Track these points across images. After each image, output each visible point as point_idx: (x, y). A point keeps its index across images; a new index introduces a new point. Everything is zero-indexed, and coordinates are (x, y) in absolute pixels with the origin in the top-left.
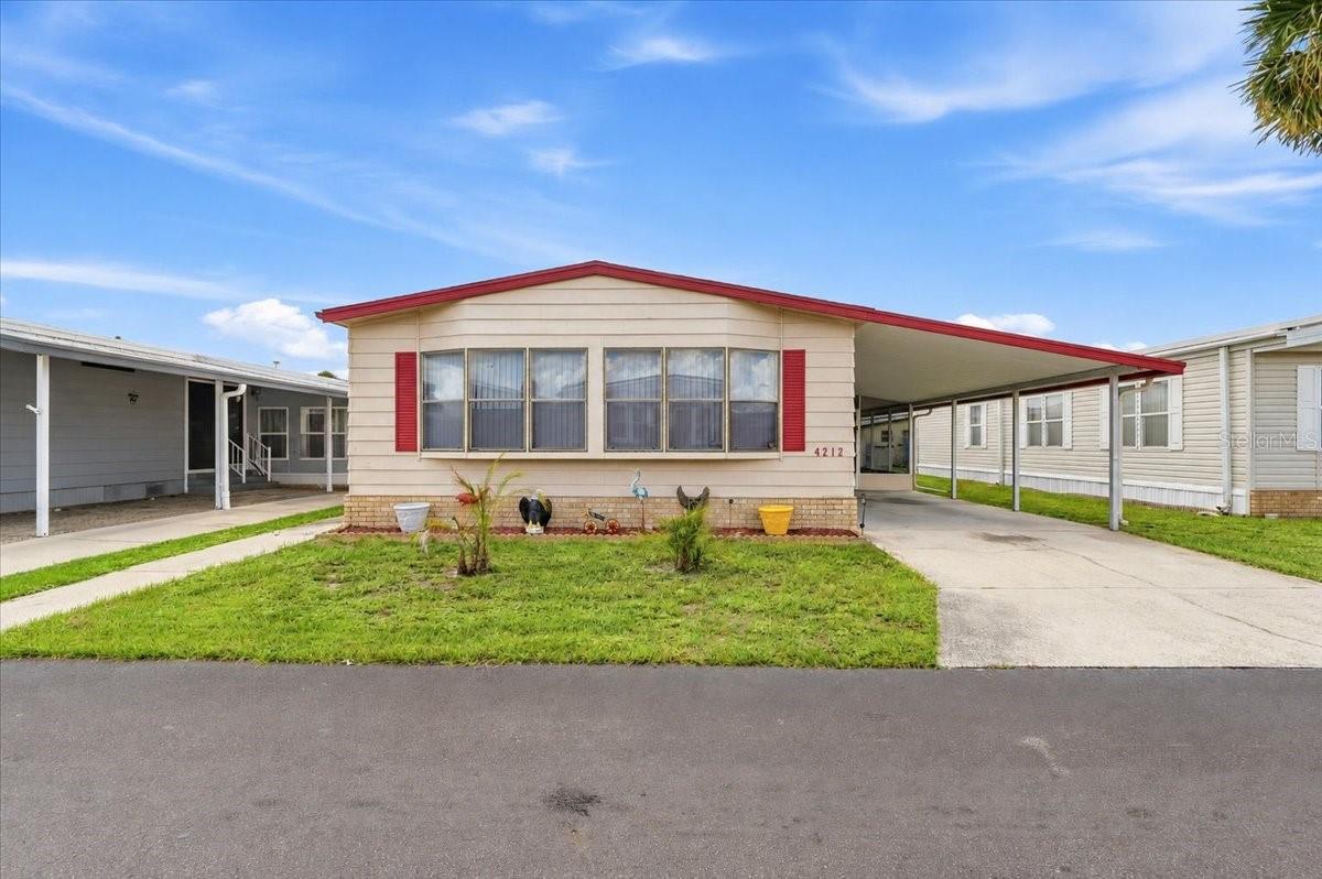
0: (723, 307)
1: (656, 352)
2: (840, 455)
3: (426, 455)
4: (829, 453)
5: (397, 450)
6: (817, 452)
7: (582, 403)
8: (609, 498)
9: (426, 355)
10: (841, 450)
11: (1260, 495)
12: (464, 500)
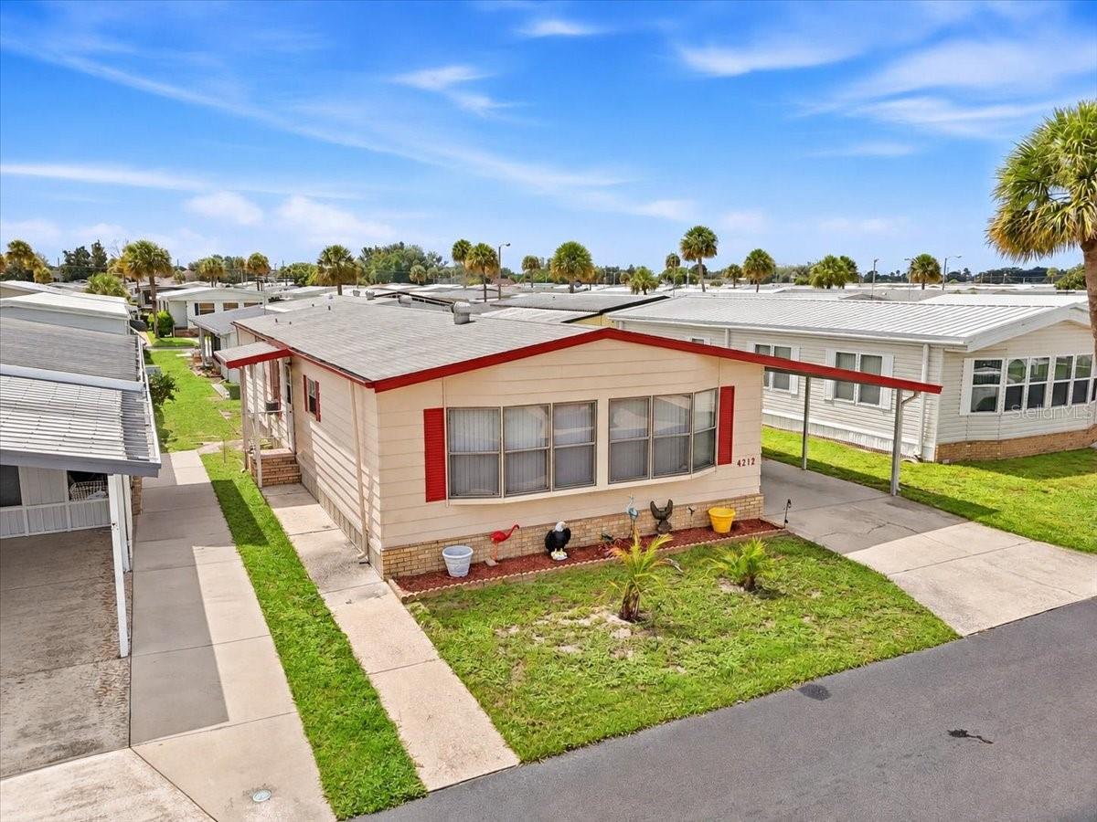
1: (644, 399)
2: (753, 464)
3: (454, 502)
4: (746, 463)
5: (427, 500)
6: (739, 464)
7: (593, 446)
8: (603, 517)
9: (451, 410)
10: (753, 459)
11: (941, 446)
12: (499, 537)
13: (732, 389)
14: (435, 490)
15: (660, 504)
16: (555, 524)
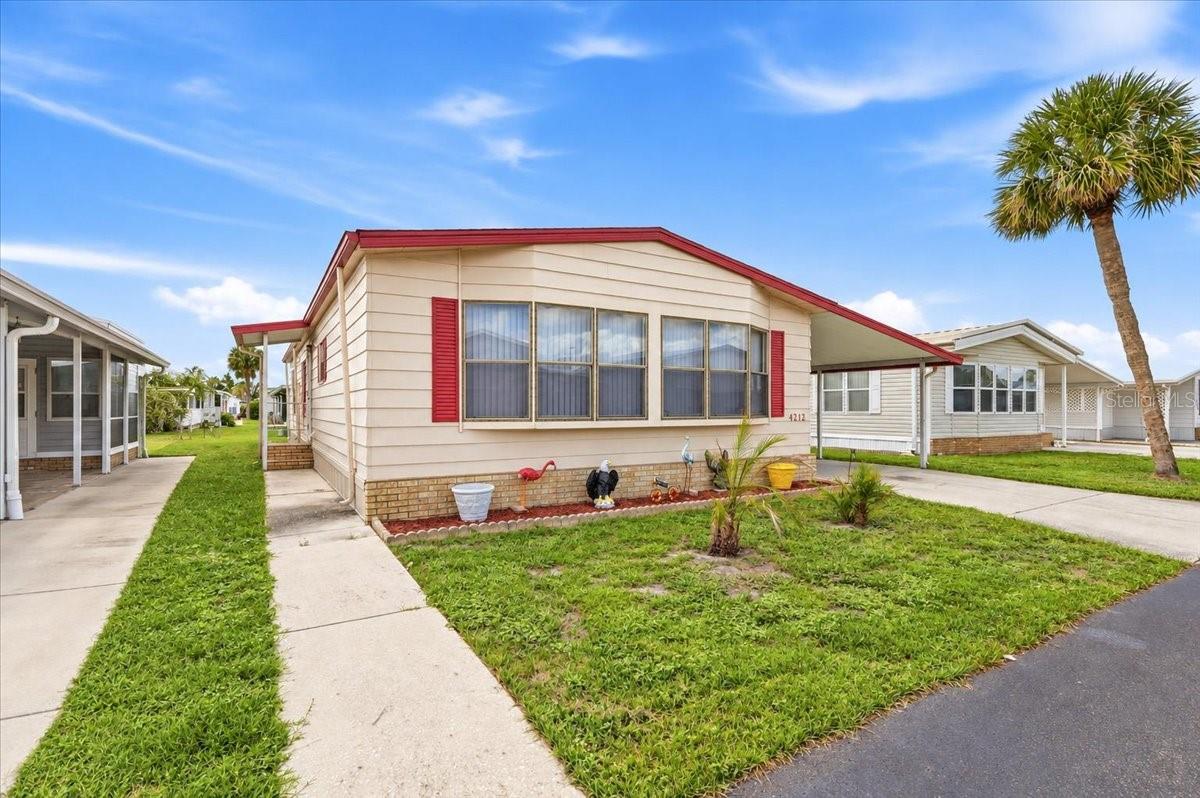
0: (745, 288)
1: (698, 323)
2: (803, 420)
3: (469, 425)
4: (797, 418)
5: (434, 420)
6: (791, 418)
7: (644, 370)
9: (469, 304)
10: (804, 415)
11: (935, 442)
12: (529, 476)
13: (782, 335)
14: (444, 410)
15: (715, 455)
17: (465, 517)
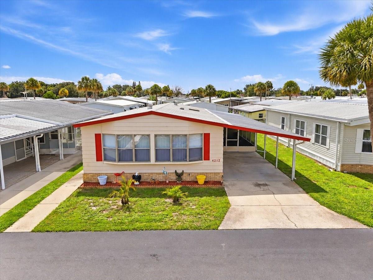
1: (169, 135)
2: (219, 161)
3: (105, 162)
4: (216, 161)
5: (97, 161)
6: (213, 161)
7: (149, 149)
8: (157, 173)
9: (104, 135)
10: (219, 160)
12: (118, 175)
13: (209, 134)
15: (179, 171)
16: (135, 173)
17: (101, 184)
